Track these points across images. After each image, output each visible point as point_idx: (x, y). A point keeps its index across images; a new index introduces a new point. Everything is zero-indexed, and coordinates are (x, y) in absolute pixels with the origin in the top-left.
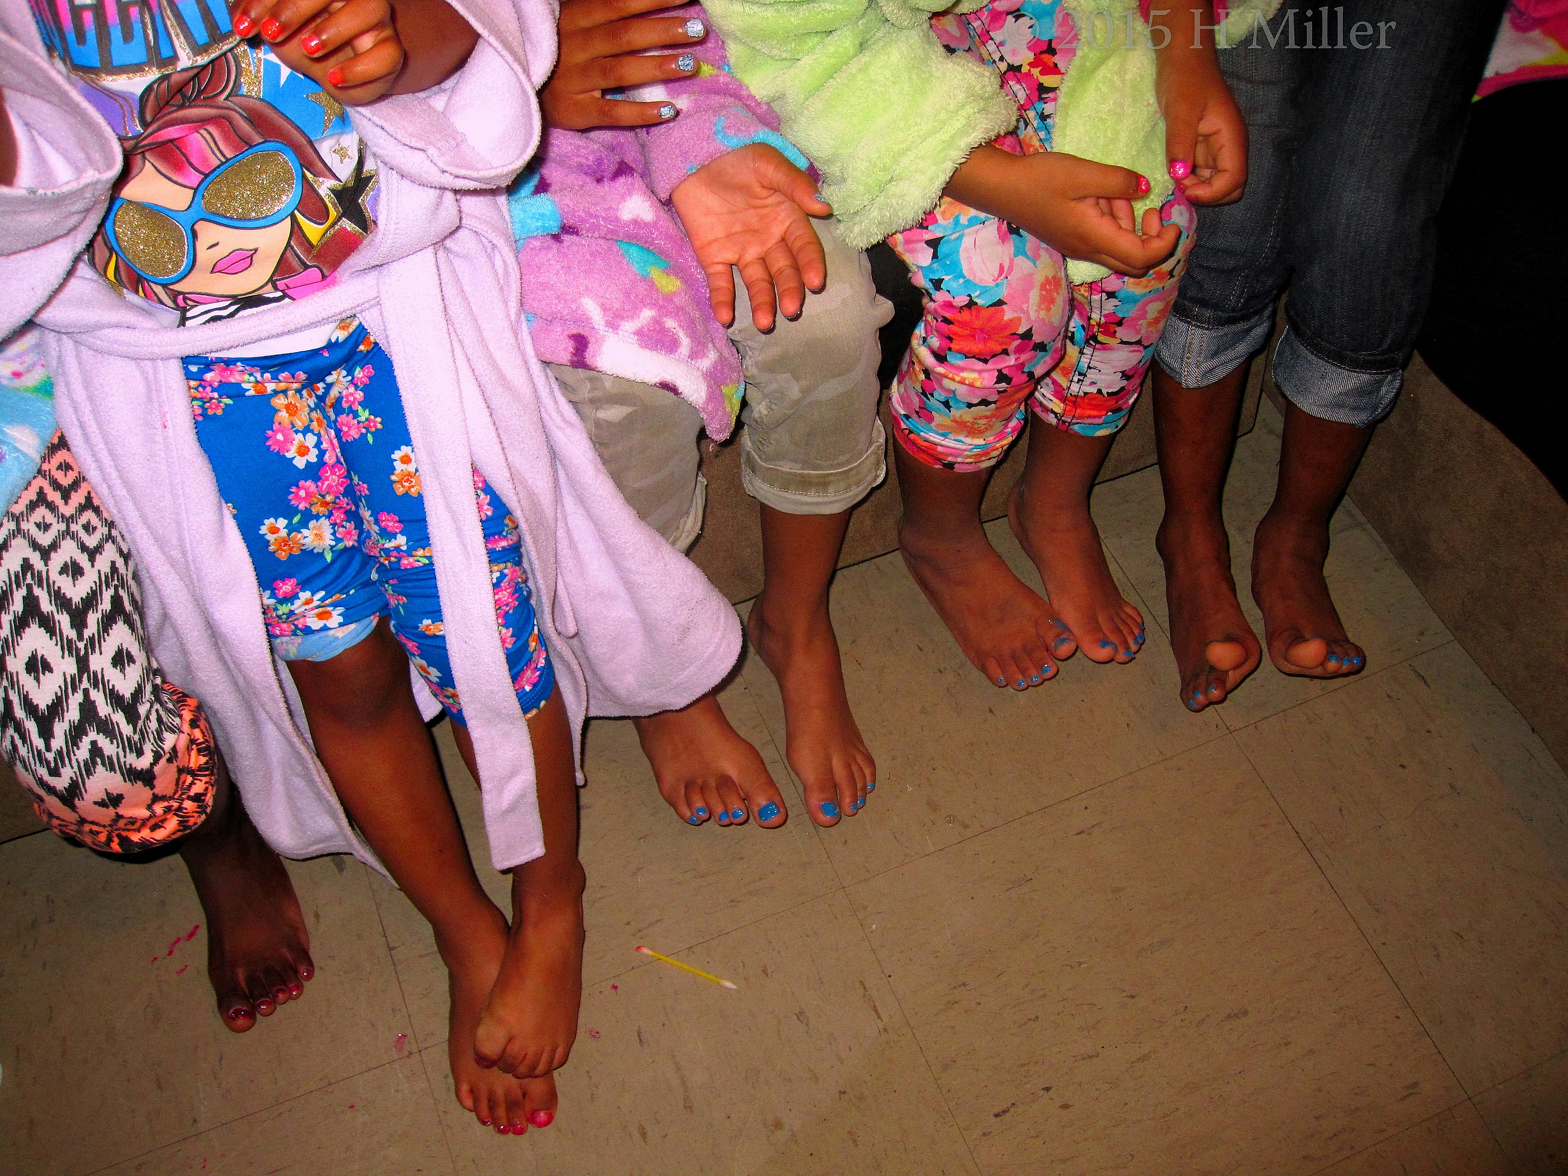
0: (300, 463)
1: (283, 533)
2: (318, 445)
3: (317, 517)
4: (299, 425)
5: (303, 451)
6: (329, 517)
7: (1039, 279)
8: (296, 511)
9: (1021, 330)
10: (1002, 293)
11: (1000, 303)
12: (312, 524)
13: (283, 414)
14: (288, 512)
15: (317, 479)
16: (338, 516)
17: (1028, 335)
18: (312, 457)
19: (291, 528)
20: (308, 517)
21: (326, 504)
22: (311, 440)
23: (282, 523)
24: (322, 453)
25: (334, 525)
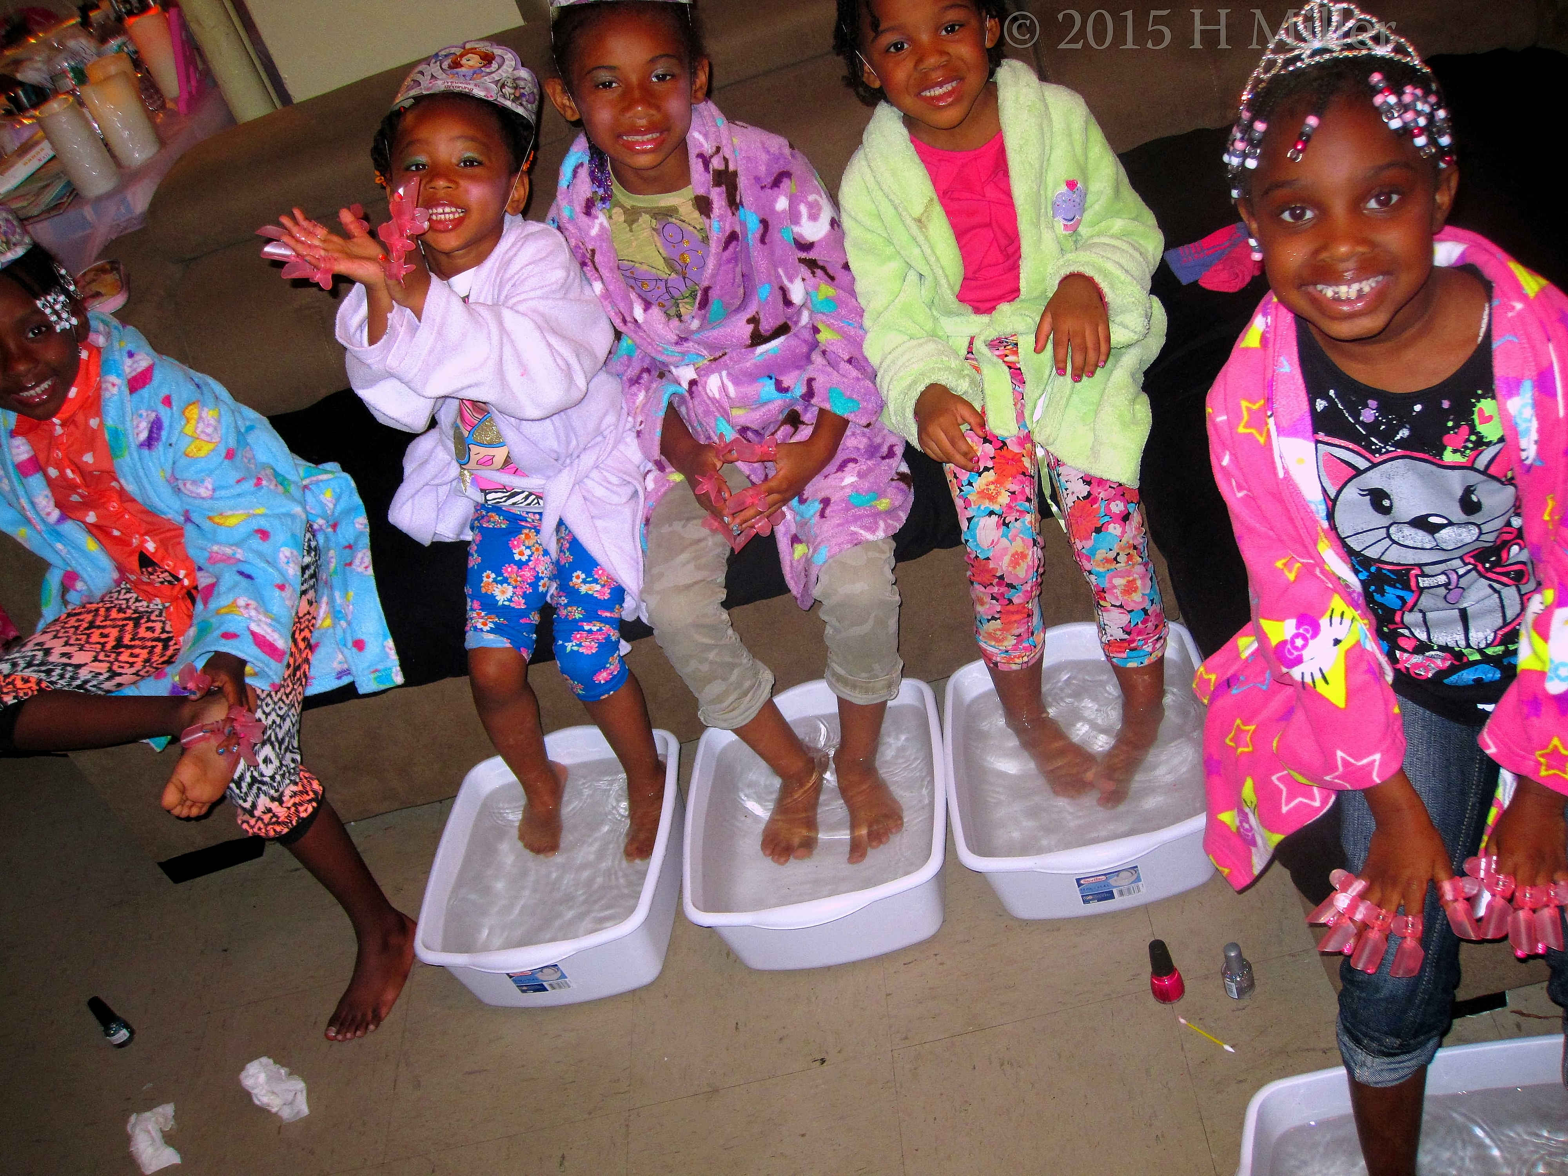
0: (517, 557)
1: (491, 580)
2: (530, 556)
3: (509, 584)
4: (527, 543)
5: (521, 554)
6: (515, 587)
7: (1012, 551)
8: (502, 575)
9: (998, 574)
10: (990, 555)
11: (988, 559)
12: (505, 585)
13: (523, 536)
14: (499, 573)
15: (520, 568)
16: (519, 591)
17: (1001, 578)
18: (524, 558)
19: (495, 581)
20: (505, 581)
21: (516, 581)
22: (528, 552)
23: (493, 575)
24: (529, 560)
25: (514, 593)
